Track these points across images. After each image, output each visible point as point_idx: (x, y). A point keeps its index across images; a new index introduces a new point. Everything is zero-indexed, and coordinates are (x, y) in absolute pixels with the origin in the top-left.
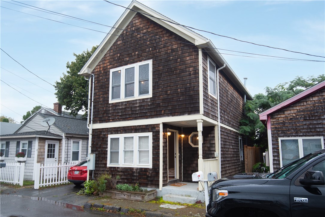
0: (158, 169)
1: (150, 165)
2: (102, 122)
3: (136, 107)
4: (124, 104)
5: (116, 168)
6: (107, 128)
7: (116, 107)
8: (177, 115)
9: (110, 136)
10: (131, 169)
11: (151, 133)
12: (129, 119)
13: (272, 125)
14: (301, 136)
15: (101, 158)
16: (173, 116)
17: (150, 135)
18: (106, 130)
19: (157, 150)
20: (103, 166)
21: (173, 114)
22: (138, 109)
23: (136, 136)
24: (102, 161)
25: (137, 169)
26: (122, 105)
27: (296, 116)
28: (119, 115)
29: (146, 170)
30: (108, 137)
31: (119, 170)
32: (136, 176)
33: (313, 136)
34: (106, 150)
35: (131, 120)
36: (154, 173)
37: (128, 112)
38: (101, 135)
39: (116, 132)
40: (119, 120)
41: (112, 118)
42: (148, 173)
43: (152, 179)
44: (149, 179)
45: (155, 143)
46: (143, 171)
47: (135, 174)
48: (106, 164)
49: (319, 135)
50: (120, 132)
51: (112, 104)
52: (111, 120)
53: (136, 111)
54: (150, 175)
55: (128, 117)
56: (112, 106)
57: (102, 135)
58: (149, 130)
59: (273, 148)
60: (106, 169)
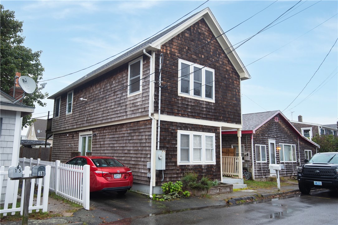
0: (219, 165)
1: (214, 162)
2: (170, 115)
3: (203, 108)
4: (193, 101)
5: (187, 166)
6: (177, 123)
7: (185, 102)
8: (230, 123)
9: (180, 132)
10: (200, 166)
11: (214, 134)
12: (197, 117)
13: (253, 136)
14: (261, 144)
15: (170, 155)
16: (227, 123)
17: (213, 135)
18: (175, 124)
19: (218, 149)
20: (174, 164)
21: (227, 121)
22: (205, 109)
23: (204, 134)
24: (171, 159)
25: (205, 166)
26: (191, 102)
27: (260, 133)
28: (188, 111)
29: (212, 166)
30: (177, 133)
31: (189, 168)
32: (205, 172)
33: (263, 144)
34: (176, 146)
35: (199, 119)
36: (217, 169)
37: (196, 110)
38: (169, 129)
39: (185, 128)
40: (188, 116)
41: (181, 112)
42: (213, 169)
43: (216, 174)
44: (214, 174)
45: (217, 143)
46: (209, 167)
47: (204, 171)
48: (176, 162)
49: (265, 144)
50: (190, 129)
51: (182, 97)
52: (180, 115)
53: (203, 111)
54: (214, 171)
55: (197, 115)
56: (181, 100)
57: (171, 129)
58: (213, 131)
59: (254, 150)
60: (177, 168)
